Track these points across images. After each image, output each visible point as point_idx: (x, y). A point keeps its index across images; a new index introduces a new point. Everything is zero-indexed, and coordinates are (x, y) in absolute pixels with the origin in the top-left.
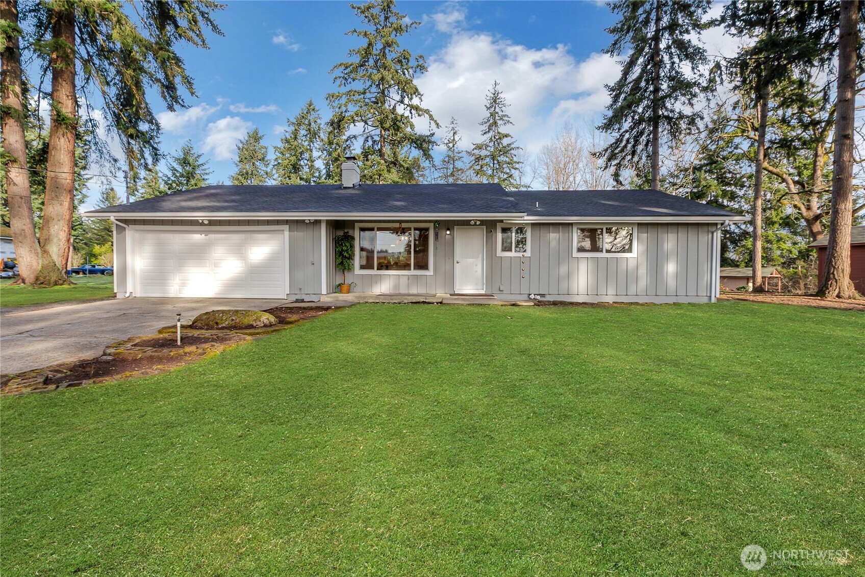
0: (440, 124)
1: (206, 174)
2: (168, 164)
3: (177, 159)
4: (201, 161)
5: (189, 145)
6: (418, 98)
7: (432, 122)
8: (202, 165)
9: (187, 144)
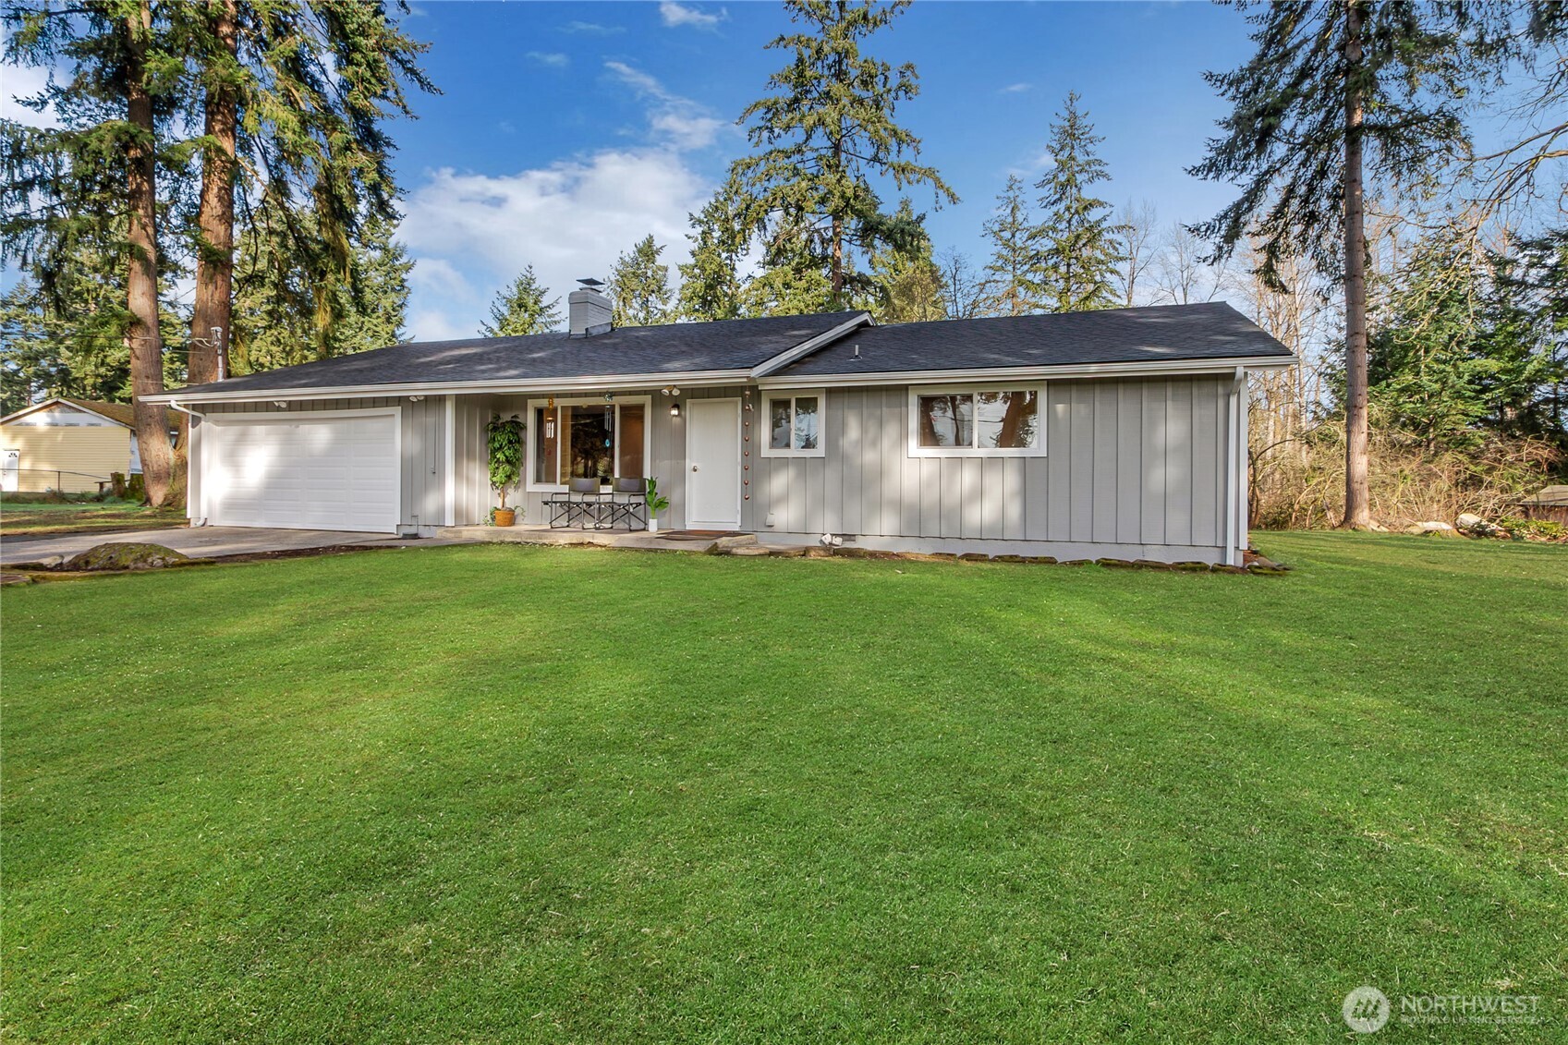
0: (958, 195)
1: (555, 322)
2: (495, 311)
3: (509, 301)
4: (545, 301)
5: (529, 275)
6: (911, 148)
7: (940, 192)
8: (548, 307)
9: (525, 273)
